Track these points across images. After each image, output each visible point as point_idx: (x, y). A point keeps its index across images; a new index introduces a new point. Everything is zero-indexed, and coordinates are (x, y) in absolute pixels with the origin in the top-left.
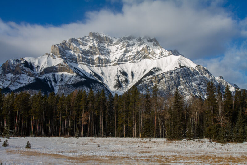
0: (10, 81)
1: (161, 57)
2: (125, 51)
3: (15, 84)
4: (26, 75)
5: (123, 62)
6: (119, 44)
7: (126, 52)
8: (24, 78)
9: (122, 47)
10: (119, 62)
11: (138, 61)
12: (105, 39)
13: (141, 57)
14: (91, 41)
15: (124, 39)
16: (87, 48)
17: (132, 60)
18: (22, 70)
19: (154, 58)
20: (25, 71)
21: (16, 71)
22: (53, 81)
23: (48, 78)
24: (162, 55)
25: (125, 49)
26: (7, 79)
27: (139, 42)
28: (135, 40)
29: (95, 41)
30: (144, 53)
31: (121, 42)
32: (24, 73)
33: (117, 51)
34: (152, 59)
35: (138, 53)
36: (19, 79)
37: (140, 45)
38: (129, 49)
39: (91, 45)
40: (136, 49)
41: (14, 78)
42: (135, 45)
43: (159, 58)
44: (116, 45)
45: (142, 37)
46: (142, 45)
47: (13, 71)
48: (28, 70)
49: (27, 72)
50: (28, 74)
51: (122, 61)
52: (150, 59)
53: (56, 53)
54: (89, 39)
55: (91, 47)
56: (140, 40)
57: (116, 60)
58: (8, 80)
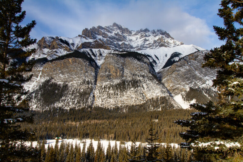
0: (46, 54)
1: (175, 45)
2: (144, 40)
3: (53, 56)
4: (63, 50)
5: (145, 49)
6: (138, 34)
7: (146, 40)
8: (61, 52)
9: (141, 37)
10: (141, 48)
11: (156, 48)
12: (126, 30)
13: (158, 46)
14: (116, 30)
15: (141, 31)
16: (113, 34)
17: (152, 47)
18: (58, 45)
19: (169, 46)
20: (61, 47)
21: (53, 46)
22: (92, 55)
23: (86, 52)
24: (176, 44)
25: (144, 38)
26: (43, 53)
27: (153, 34)
28: (150, 33)
29: (118, 30)
30: (161, 42)
31: (139, 33)
32: (60, 48)
33: (137, 39)
34: (169, 47)
35: (155, 42)
36: (57, 52)
37: (155, 36)
38: (147, 38)
39: (116, 32)
40: (152, 39)
41: (50, 52)
42: (151, 36)
43: (174, 46)
44: (135, 36)
45: (156, 31)
46: (157, 36)
47: (49, 46)
48: (64, 45)
49: (64, 47)
50: (64, 49)
51: (144, 47)
52: (166, 47)
53: (88, 36)
54: (113, 28)
55: (116, 34)
56: (154, 32)
57: (139, 46)
58: (45, 54)
